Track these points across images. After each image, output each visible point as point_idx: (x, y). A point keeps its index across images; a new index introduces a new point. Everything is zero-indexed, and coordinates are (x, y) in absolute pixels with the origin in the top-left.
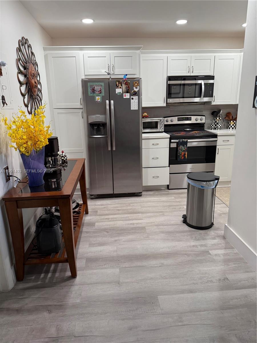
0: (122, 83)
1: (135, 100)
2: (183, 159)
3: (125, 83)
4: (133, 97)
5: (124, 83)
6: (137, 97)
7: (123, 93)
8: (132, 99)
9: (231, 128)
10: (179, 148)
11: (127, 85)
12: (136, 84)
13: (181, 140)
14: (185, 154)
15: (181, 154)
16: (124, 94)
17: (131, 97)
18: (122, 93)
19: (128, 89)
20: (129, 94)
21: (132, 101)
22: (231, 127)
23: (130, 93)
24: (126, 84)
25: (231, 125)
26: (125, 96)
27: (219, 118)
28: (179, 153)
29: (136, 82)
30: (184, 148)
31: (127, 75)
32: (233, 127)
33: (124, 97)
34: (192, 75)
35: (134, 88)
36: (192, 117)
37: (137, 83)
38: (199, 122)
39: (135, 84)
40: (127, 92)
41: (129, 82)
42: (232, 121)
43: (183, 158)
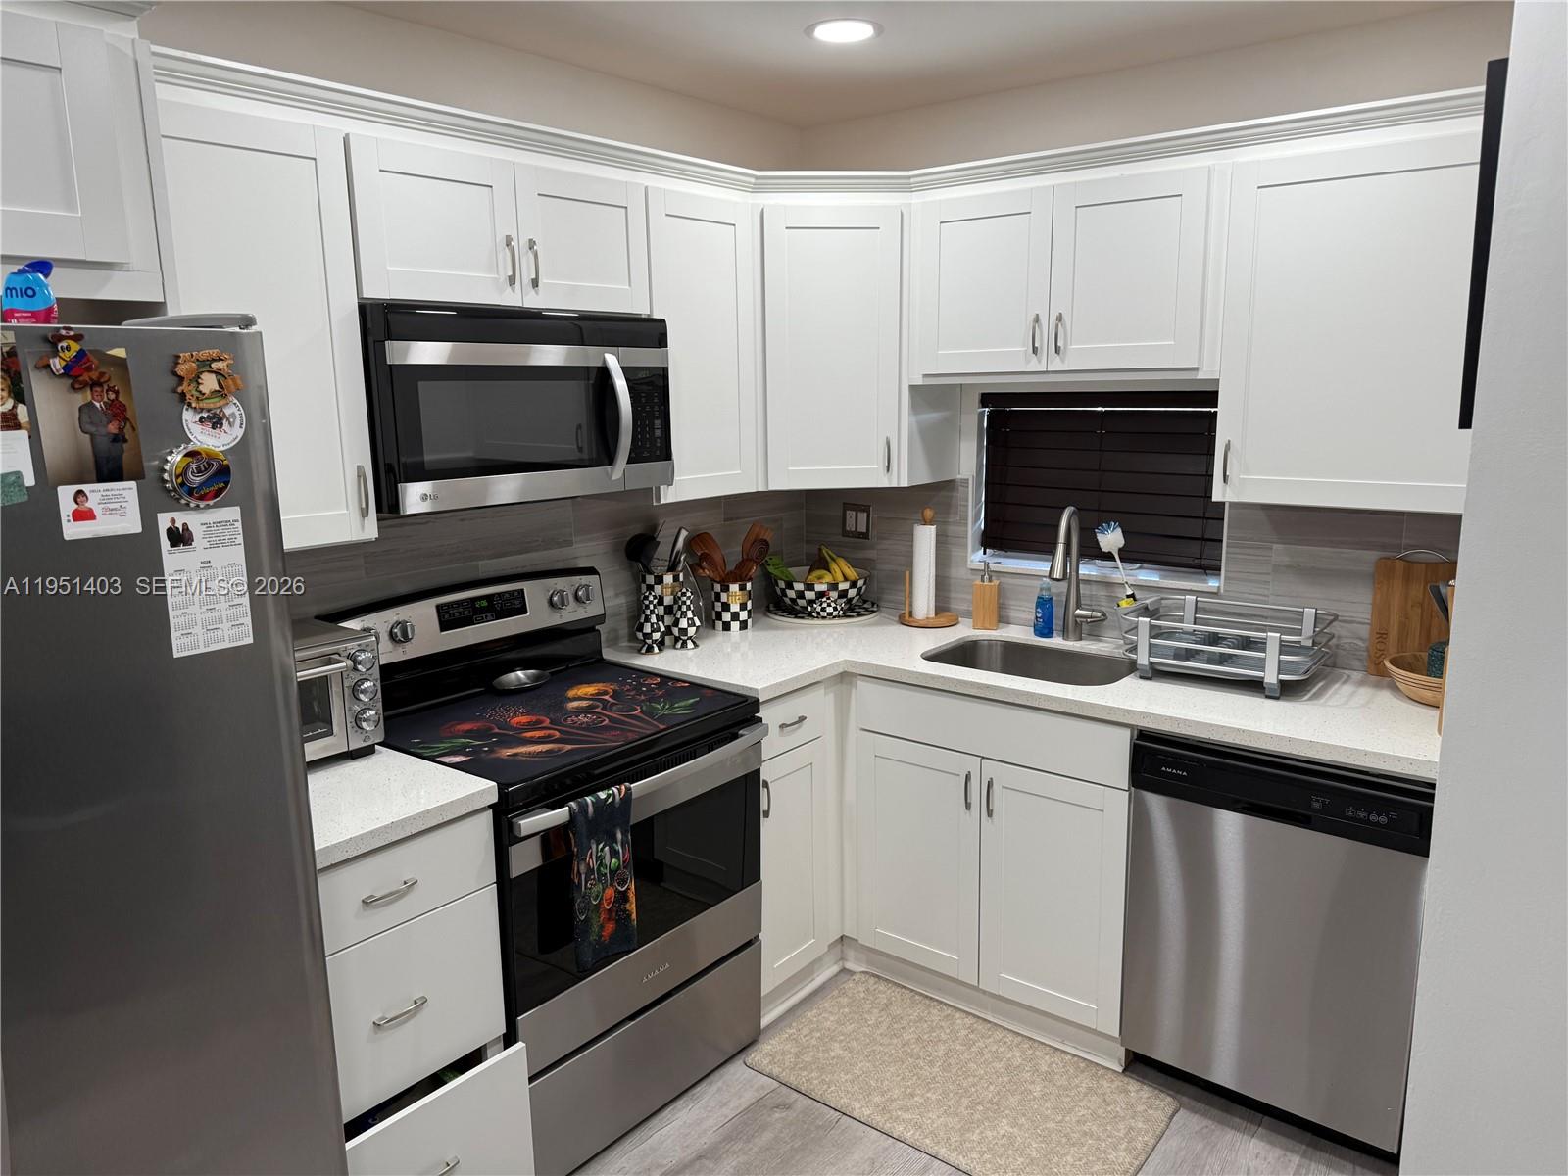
0: (27, 360)
1: (214, 546)
2: (611, 937)
3: (68, 368)
4: (181, 518)
5: (57, 364)
6: (233, 513)
7: (47, 483)
8: (180, 538)
9: (735, 626)
10: (583, 868)
11: (94, 384)
12: (209, 383)
13: (589, 799)
14: (623, 897)
15: (598, 906)
16: (66, 494)
17: (164, 521)
18: (30, 480)
19: (118, 438)
20: (128, 490)
21: (173, 560)
22: (735, 616)
23: (137, 476)
24: (78, 374)
25: (735, 607)
26: (83, 515)
27: (676, 579)
28: (587, 907)
29: (204, 354)
30: (614, 853)
31: (43, 266)
32: (743, 615)
33: (72, 531)
34: (532, 301)
35: (189, 417)
36: (527, 586)
37: (218, 373)
38: (572, 614)
39: (197, 380)
40: (109, 470)
41: (120, 352)
42: (734, 588)
43: (610, 927)
